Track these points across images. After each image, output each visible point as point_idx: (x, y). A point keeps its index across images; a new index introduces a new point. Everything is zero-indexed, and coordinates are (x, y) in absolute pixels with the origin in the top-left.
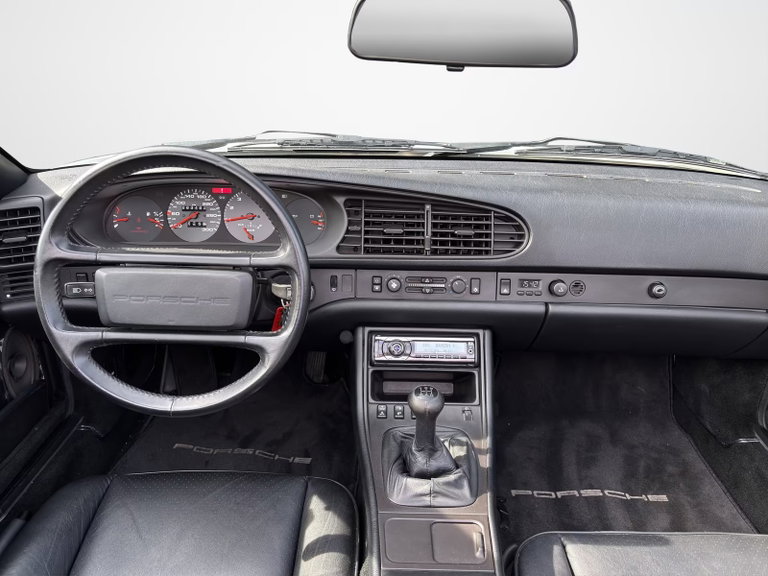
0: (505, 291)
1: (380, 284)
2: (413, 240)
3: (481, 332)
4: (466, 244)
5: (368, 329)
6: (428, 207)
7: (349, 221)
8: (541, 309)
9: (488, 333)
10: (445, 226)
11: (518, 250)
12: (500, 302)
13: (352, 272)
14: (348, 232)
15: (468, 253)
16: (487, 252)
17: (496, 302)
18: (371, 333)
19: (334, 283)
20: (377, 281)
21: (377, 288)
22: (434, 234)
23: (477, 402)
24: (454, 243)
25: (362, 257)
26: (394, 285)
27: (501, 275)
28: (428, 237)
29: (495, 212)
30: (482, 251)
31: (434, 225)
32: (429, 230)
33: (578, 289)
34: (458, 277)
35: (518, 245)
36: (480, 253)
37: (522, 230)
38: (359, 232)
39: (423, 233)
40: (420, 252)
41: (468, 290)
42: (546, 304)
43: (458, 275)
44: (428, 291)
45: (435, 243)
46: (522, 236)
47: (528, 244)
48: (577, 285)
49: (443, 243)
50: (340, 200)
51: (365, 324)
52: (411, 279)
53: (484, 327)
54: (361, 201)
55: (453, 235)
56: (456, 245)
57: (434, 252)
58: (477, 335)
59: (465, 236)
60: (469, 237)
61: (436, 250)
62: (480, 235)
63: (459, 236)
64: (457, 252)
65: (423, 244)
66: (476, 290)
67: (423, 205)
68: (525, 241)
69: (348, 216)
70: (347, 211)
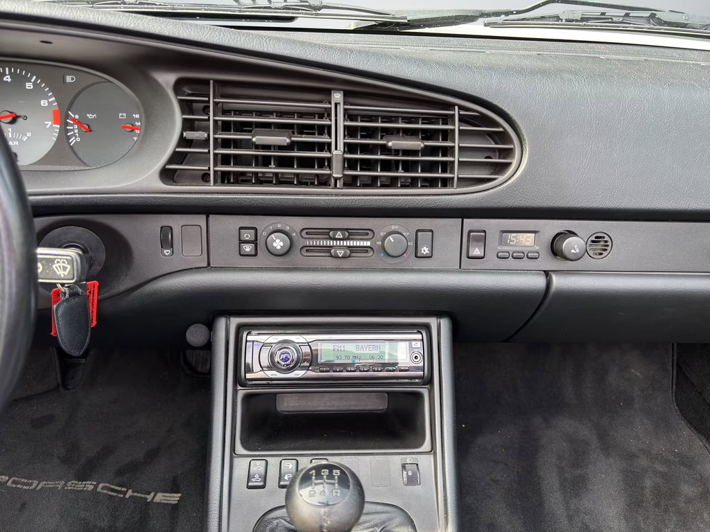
0: (477, 252)
1: (255, 242)
2: (313, 159)
3: (433, 321)
4: (408, 166)
5: (235, 321)
6: (337, 97)
7: (185, 120)
8: (538, 282)
9: (445, 324)
10: (370, 132)
11: (501, 178)
12: (468, 271)
13: (200, 220)
14: (183, 142)
15: (413, 183)
16: (445, 182)
17: (461, 269)
18: (240, 328)
19: (166, 239)
20: (248, 235)
21: (248, 248)
22: (350, 148)
23: (426, 446)
24: (386, 166)
25: (213, 191)
26: (278, 243)
27: (470, 223)
28: (338, 153)
29: (461, 108)
30: (436, 179)
31: (350, 131)
32: (339, 142)
33: (599, 246)
34: (394, 228)
35: (501, 168)
36: (432, 183)
37: (510, 141)
38: (205, 143)
39: (329, 144)
40: (324, 182)
41: (411, 250)
42: (547, 273)
43: (395, 224)
44: (340, 253)
45: (351, 164)
46: (508, 153)
47: (520, 165)
48: (598, 239)
49: (367, 165)
50: (167, 79)
51: (229, 313)
52: (311, 232)
53: (439, 314)
54: (206, 82)
55: (385, 149)
56: (389, 170)
57: (351, 182)
58: (427, 327)
59: (406, 152)
60: (413, 152)
61: (355, 177)
62: (433, 151)
63: (397, 152)
64: (392, 183)
65: (330, 167)
66: (425, 250)
67: (328, 92)
68: (515, 162)
69: (183, 112)
70: (181, 102)
